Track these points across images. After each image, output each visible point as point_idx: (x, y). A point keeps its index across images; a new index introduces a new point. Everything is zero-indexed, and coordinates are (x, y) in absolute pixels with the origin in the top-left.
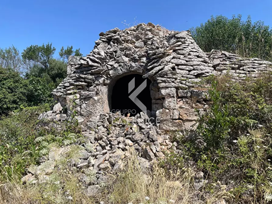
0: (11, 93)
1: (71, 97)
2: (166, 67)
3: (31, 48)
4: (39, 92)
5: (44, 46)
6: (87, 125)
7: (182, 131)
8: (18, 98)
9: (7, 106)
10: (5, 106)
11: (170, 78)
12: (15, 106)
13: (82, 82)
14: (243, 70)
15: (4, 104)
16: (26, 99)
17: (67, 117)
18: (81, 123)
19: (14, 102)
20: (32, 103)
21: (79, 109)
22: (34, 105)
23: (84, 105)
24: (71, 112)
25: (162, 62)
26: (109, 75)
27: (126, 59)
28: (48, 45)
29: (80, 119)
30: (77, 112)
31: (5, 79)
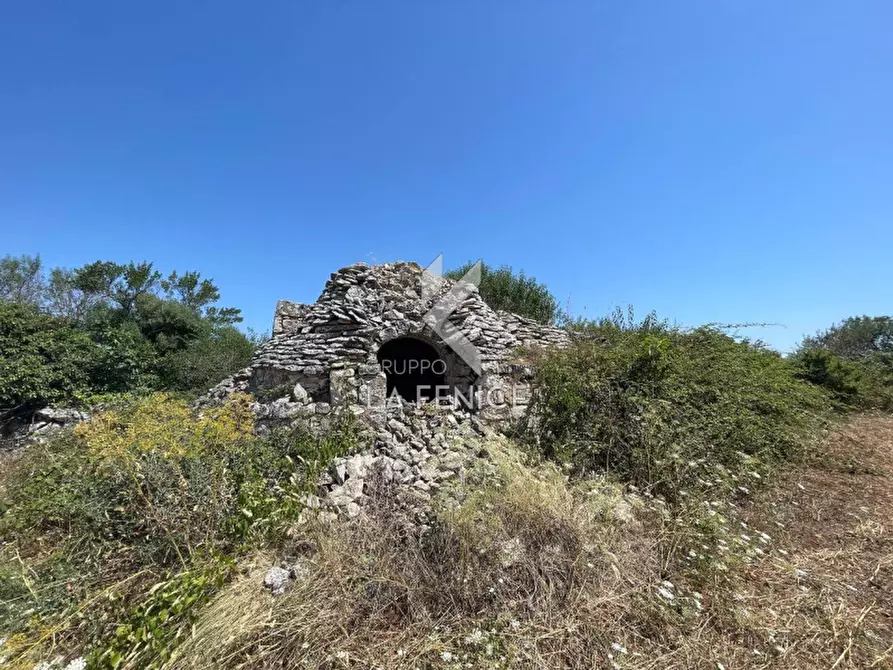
0: (46, 363)
1: (340, 373)
2: (472, 332)
3: (95, 266)
4: (129, 363)
5: (132, 266)
6: (369, 419)
7: (509, 420)
8: (66, 375)
9: (37, 395)
10: (32, 395)
11: (490, 348)
12: (57, 393)
13: (359, 348)
14: (546, 340)
15: (28, 390)
16: (88, 378)
17: (332, 407)
18: (360, 416)
19: (56, 384)
20: (106, 387)
21: (354, 392)
22: (109, 391)
23: (365, 386)
24: (341, 398)
25: (466, 325)
26: (379, 338)
27: (401, 315)
28: (144, 265)
29: (357, 410)
30: (351, 398)
31: (31, 332)
